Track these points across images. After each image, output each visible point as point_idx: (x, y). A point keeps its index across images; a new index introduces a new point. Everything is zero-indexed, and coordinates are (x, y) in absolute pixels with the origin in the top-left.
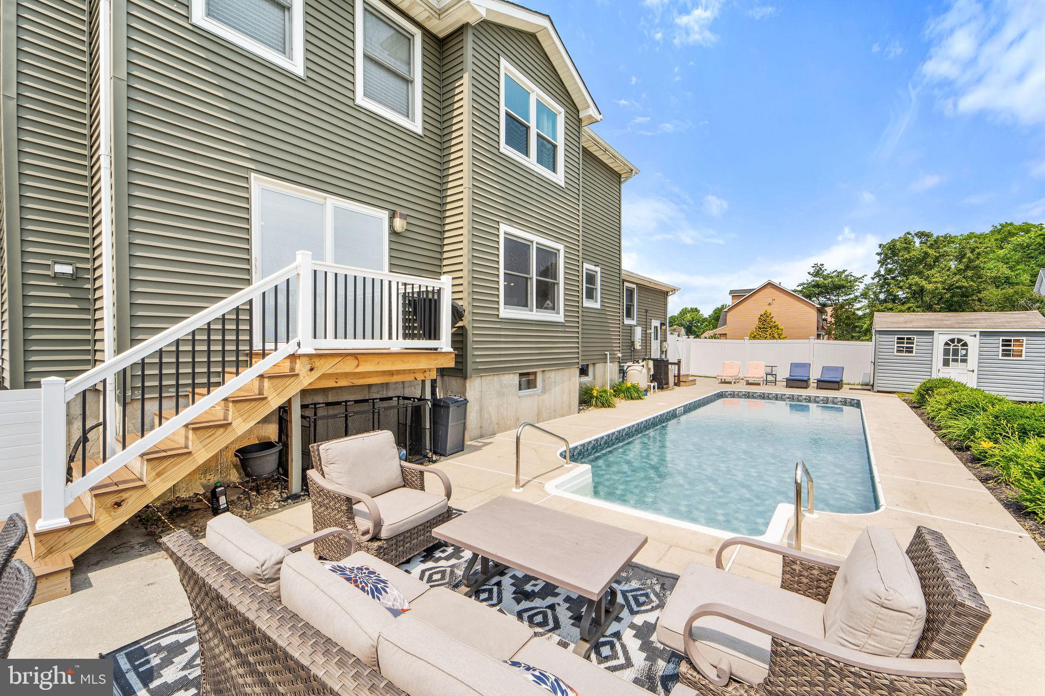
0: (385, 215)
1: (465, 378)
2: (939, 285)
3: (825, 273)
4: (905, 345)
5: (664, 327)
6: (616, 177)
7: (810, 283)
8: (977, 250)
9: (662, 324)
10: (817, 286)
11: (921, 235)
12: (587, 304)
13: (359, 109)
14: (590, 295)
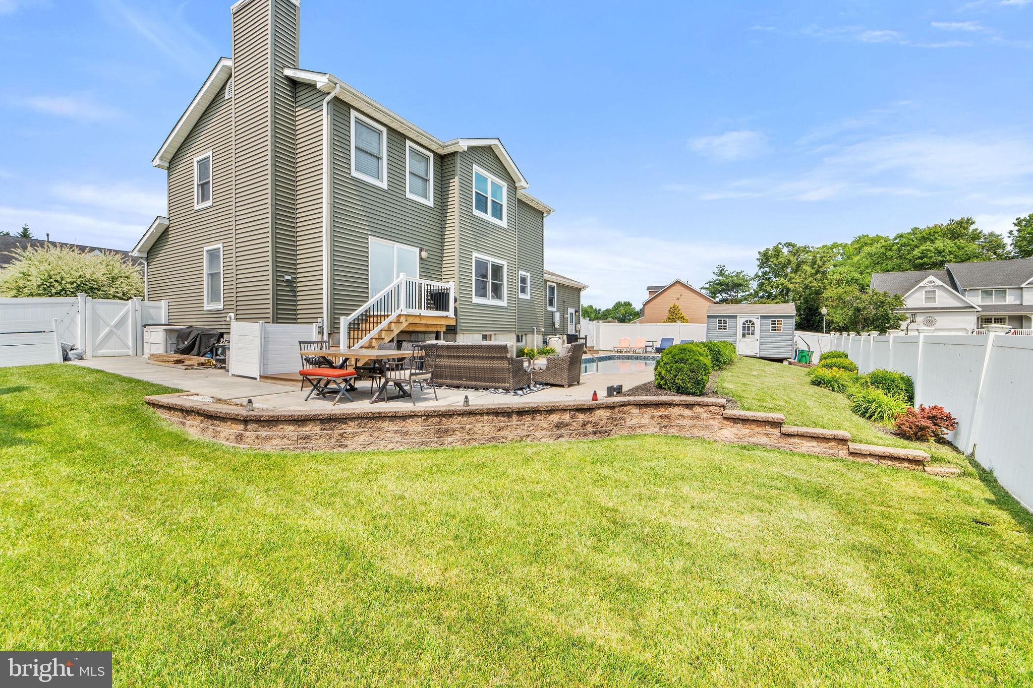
0: (417, 250)
1: (456, 333)
2: (797, 285)
3: (727, 273)
4: (722, 325)
5: (577, 314)
6: (539, 214)
7: (715, 281)
8: (824, 259)
9: (576, 311)
10: (720, 284)
11: (789, 245)
12: (521, 296)
13: (407, 200)
14: (523, 290)
